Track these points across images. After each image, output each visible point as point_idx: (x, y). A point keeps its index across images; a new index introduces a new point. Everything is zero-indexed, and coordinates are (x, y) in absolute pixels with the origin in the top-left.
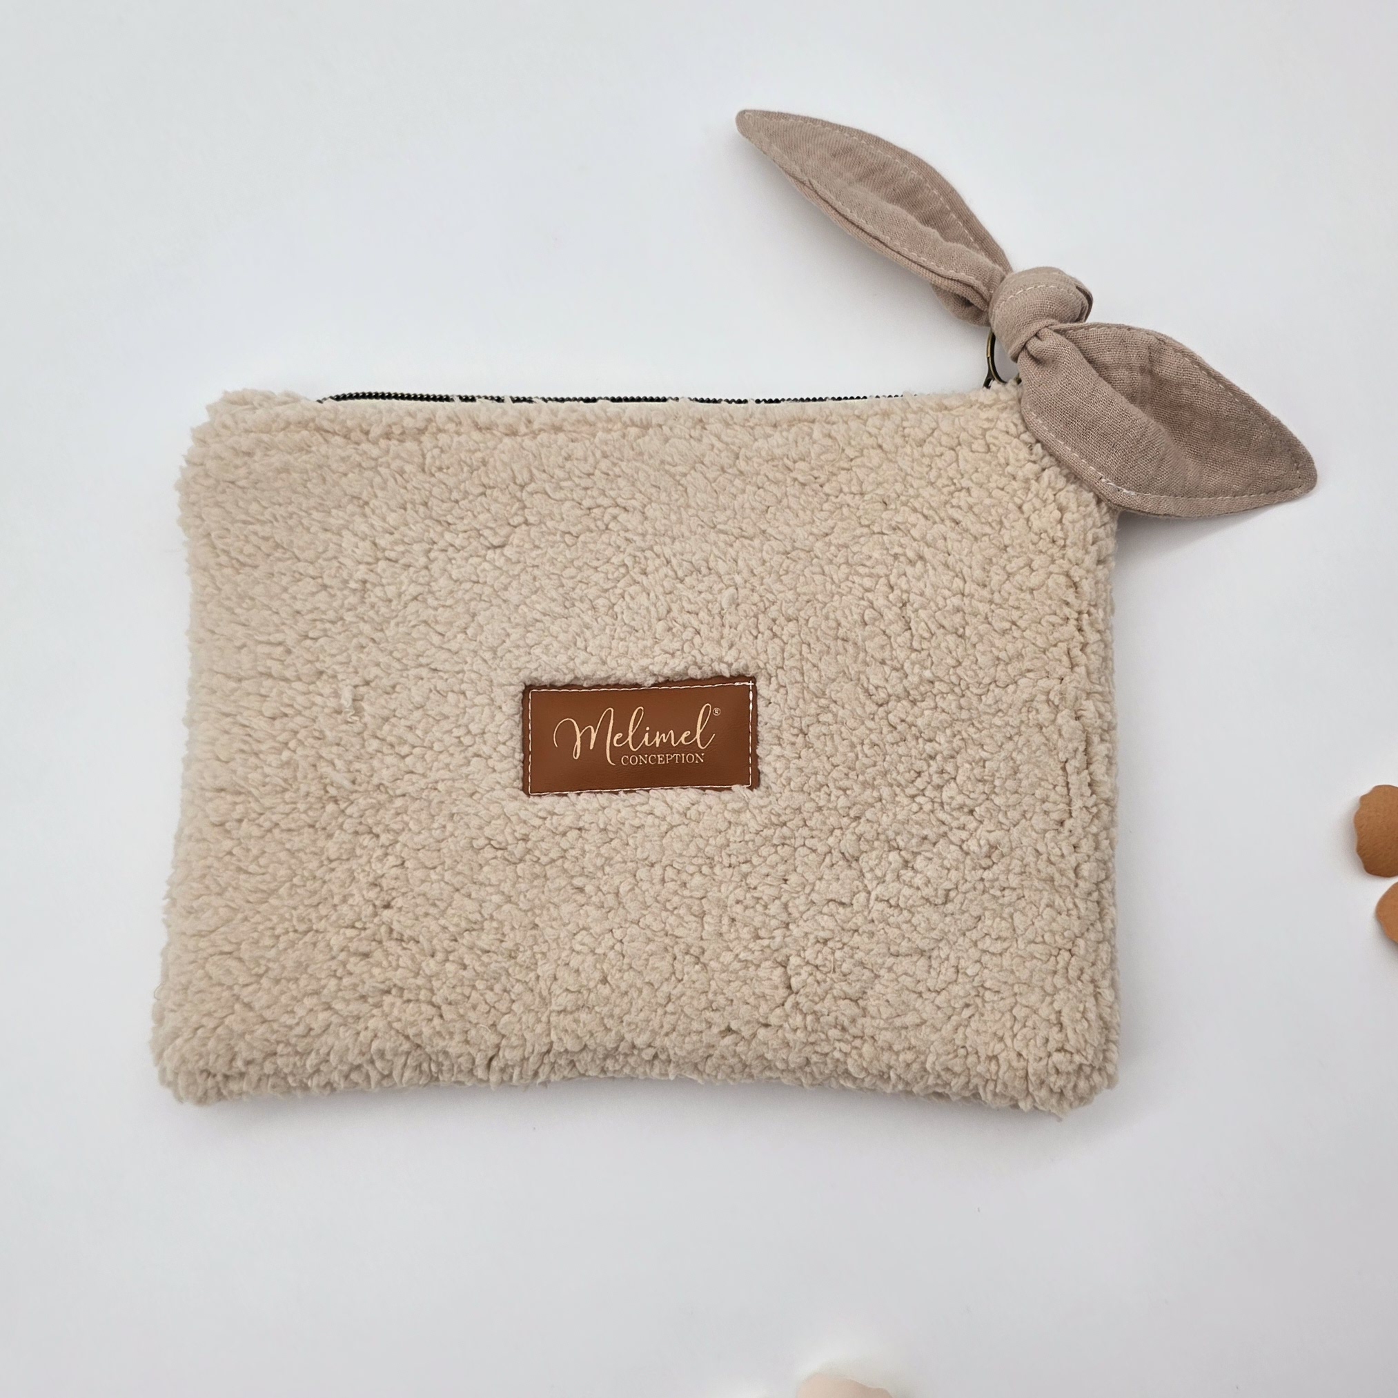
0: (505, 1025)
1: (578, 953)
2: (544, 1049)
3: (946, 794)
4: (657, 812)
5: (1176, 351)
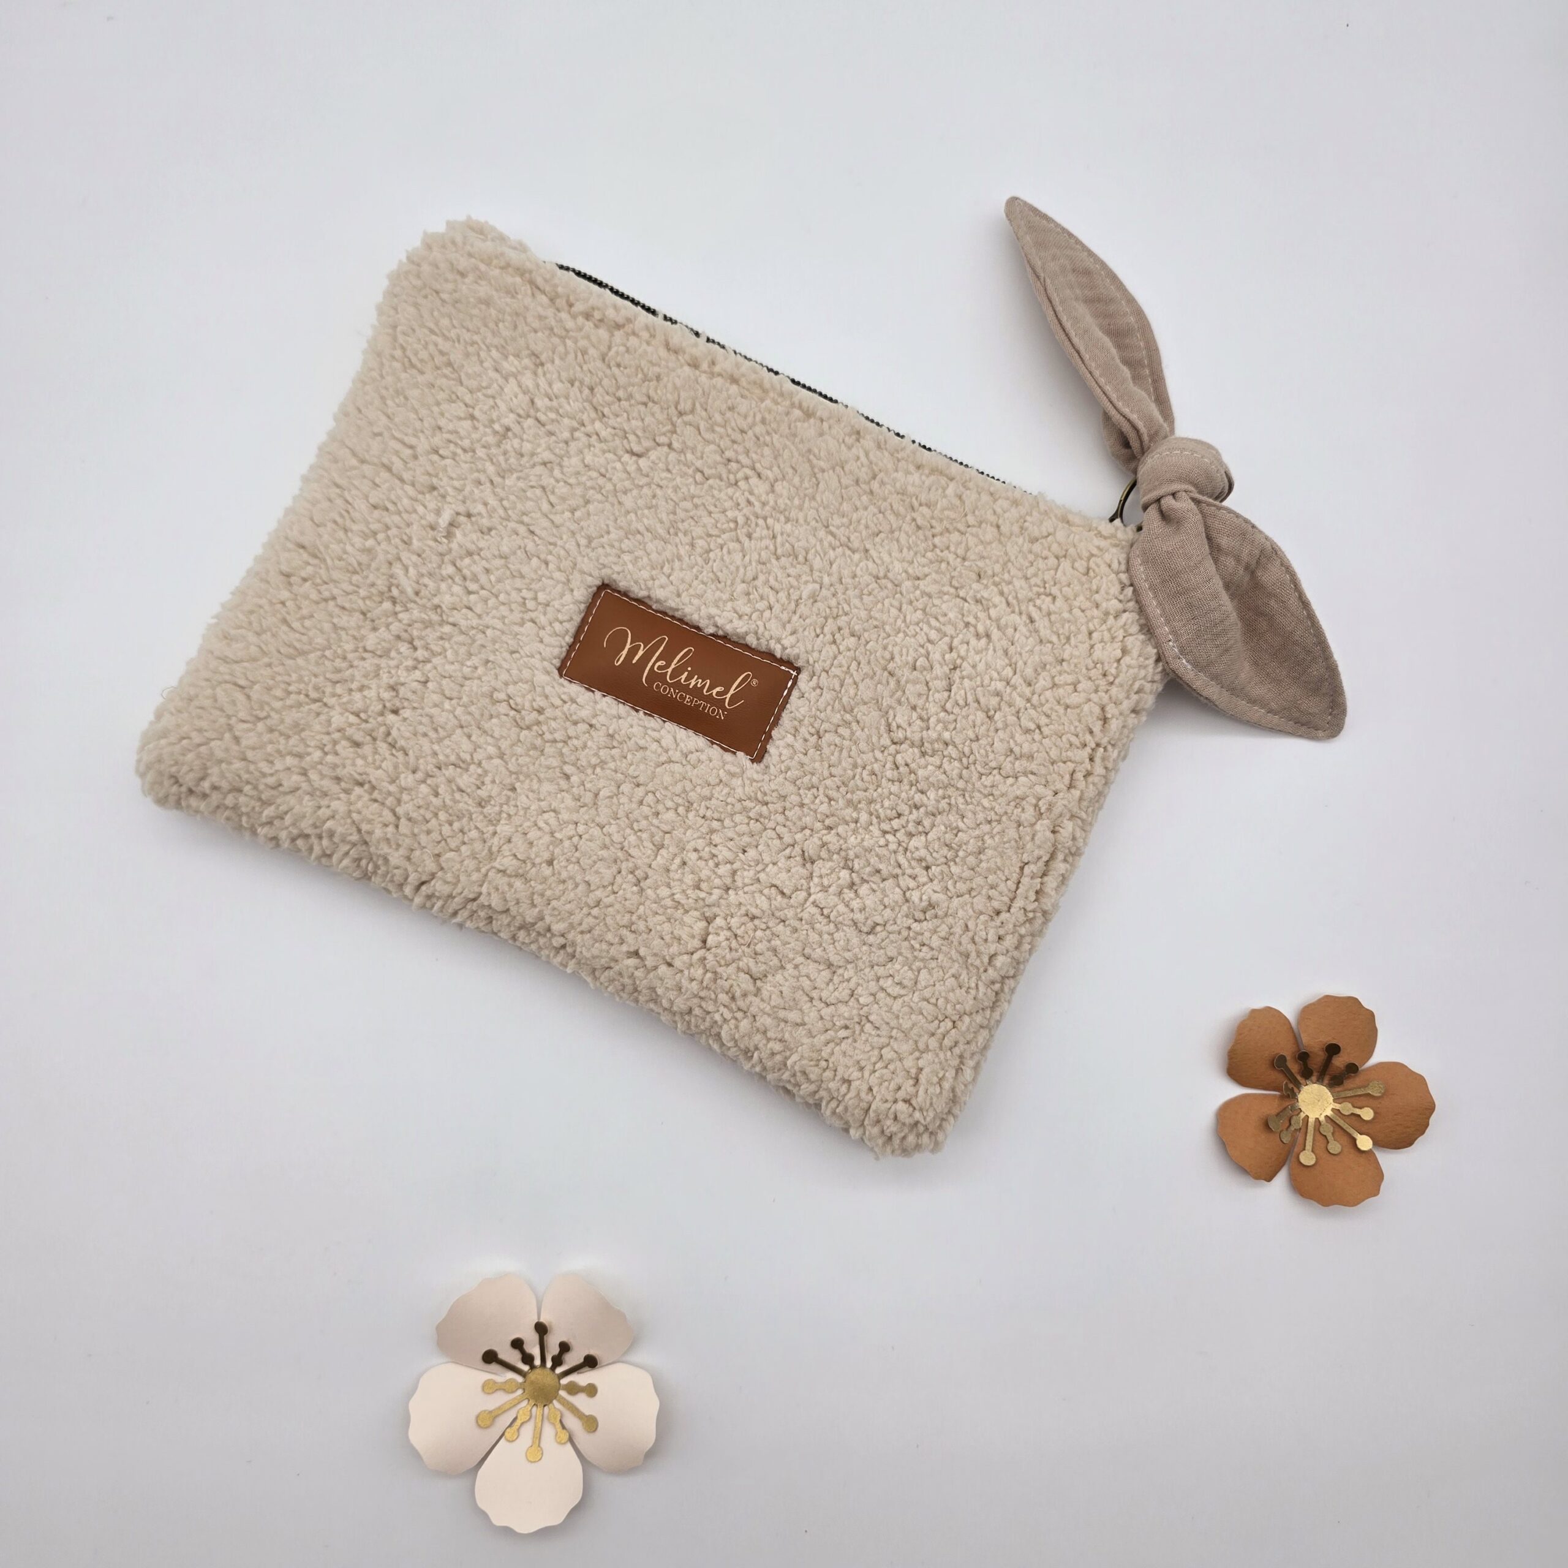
0: (448, 860)
1: (539, 829)
2: (471, 896)
3: (914, 843)
4: (664, 743)
5: (1282, 565)
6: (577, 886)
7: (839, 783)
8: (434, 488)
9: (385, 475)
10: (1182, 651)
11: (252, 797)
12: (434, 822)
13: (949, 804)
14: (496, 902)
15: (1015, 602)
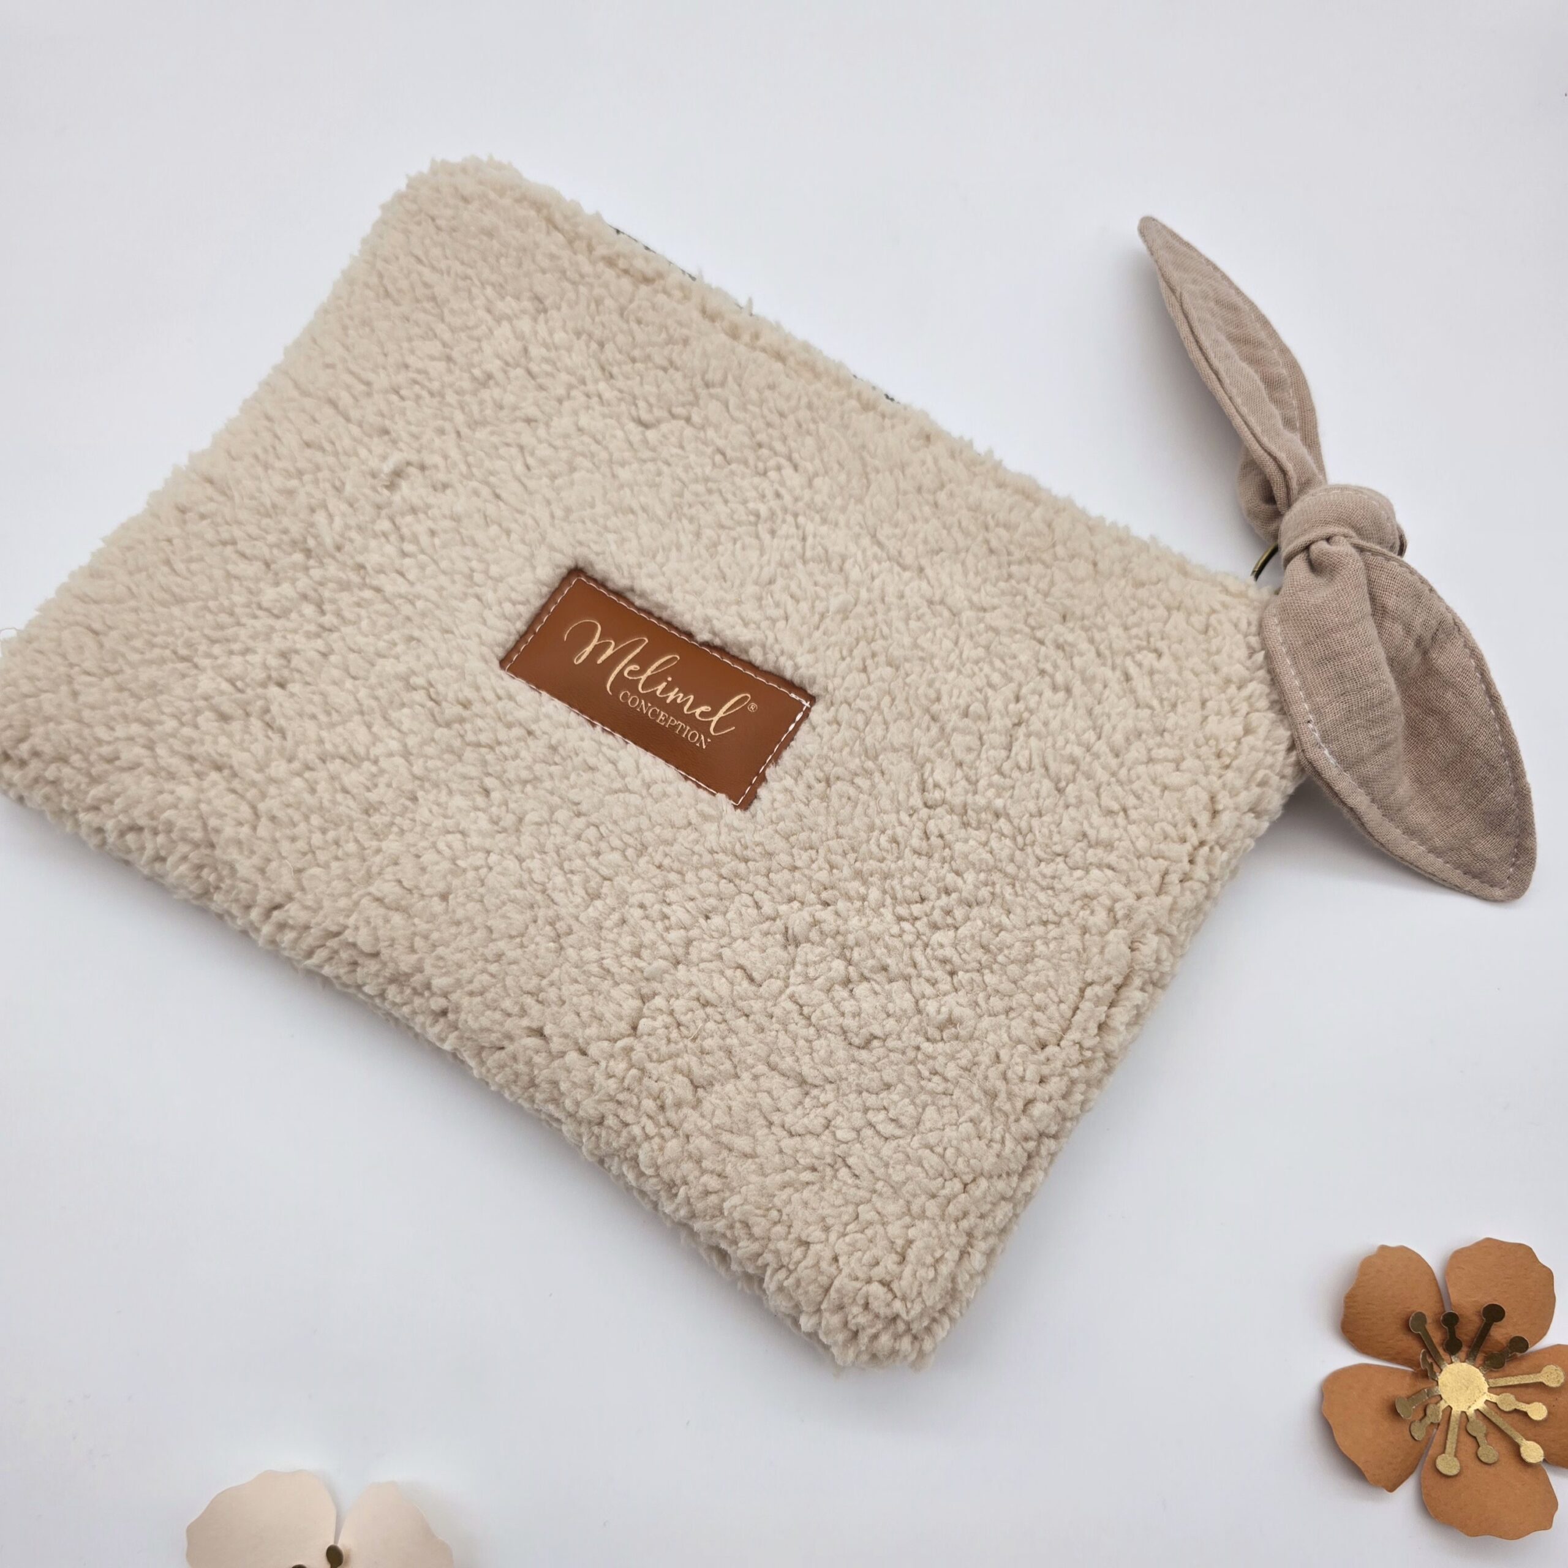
0: (313, 877)
1: (439, 852)
2: (334, 928)
3: (938, 937)
4: (620, 765)
5: (1465, 646)
6: (475, 929)
7: (847, 847)
8: (386, 432)
9: (329, 411)
10: (1326, 738)
11: (79, 770)
12: (302, 827)
13: (993, 894)
14: (363, 939)
15: (1107, 653)
